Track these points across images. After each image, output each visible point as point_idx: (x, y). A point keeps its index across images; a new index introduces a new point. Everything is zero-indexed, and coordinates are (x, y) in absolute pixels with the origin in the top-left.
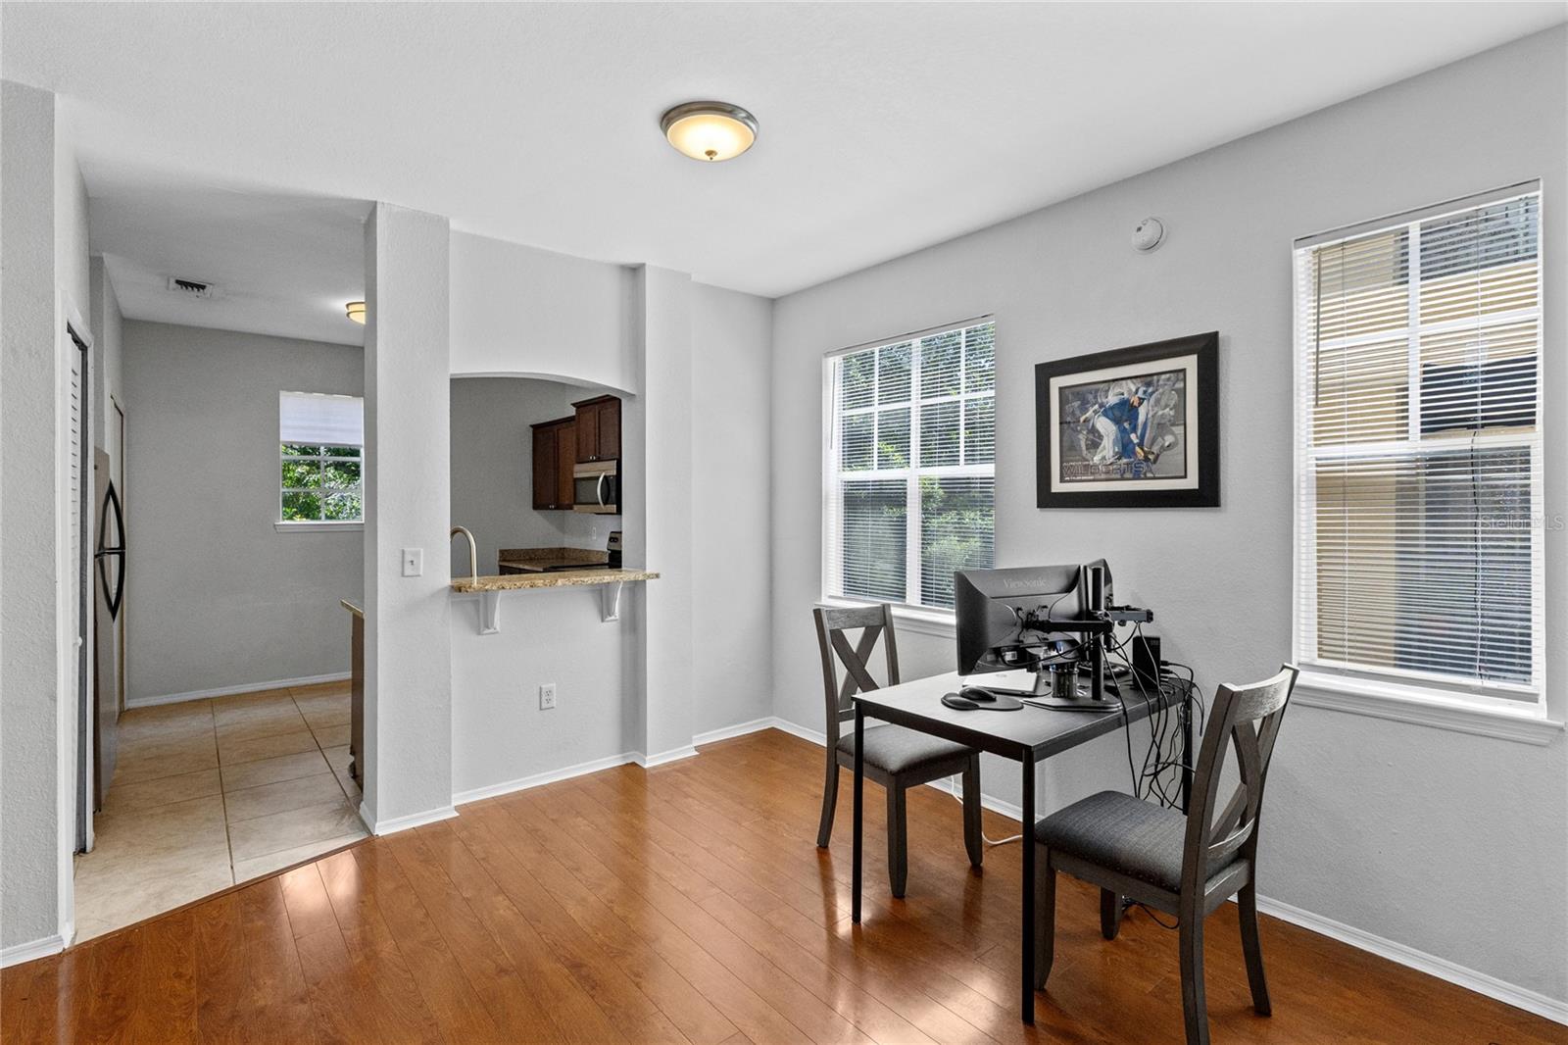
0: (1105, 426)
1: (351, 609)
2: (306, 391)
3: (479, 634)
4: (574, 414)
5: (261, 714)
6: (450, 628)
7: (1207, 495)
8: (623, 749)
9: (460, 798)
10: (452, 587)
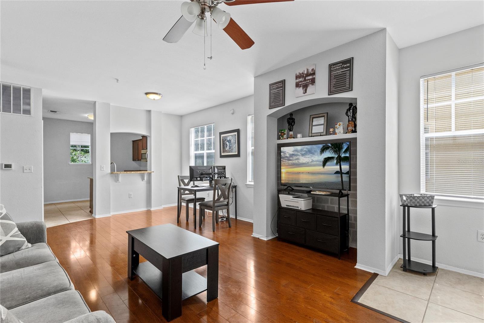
0: (228, 143)
1: (89, 178)
2: (76, 133)
3: (116, 182)
4: (141, 138)
5: (67, 205)
6: (110, 181)
7: (238, 155)
8: (147, 207)
9: (112, 214)
10: (111, 173)
